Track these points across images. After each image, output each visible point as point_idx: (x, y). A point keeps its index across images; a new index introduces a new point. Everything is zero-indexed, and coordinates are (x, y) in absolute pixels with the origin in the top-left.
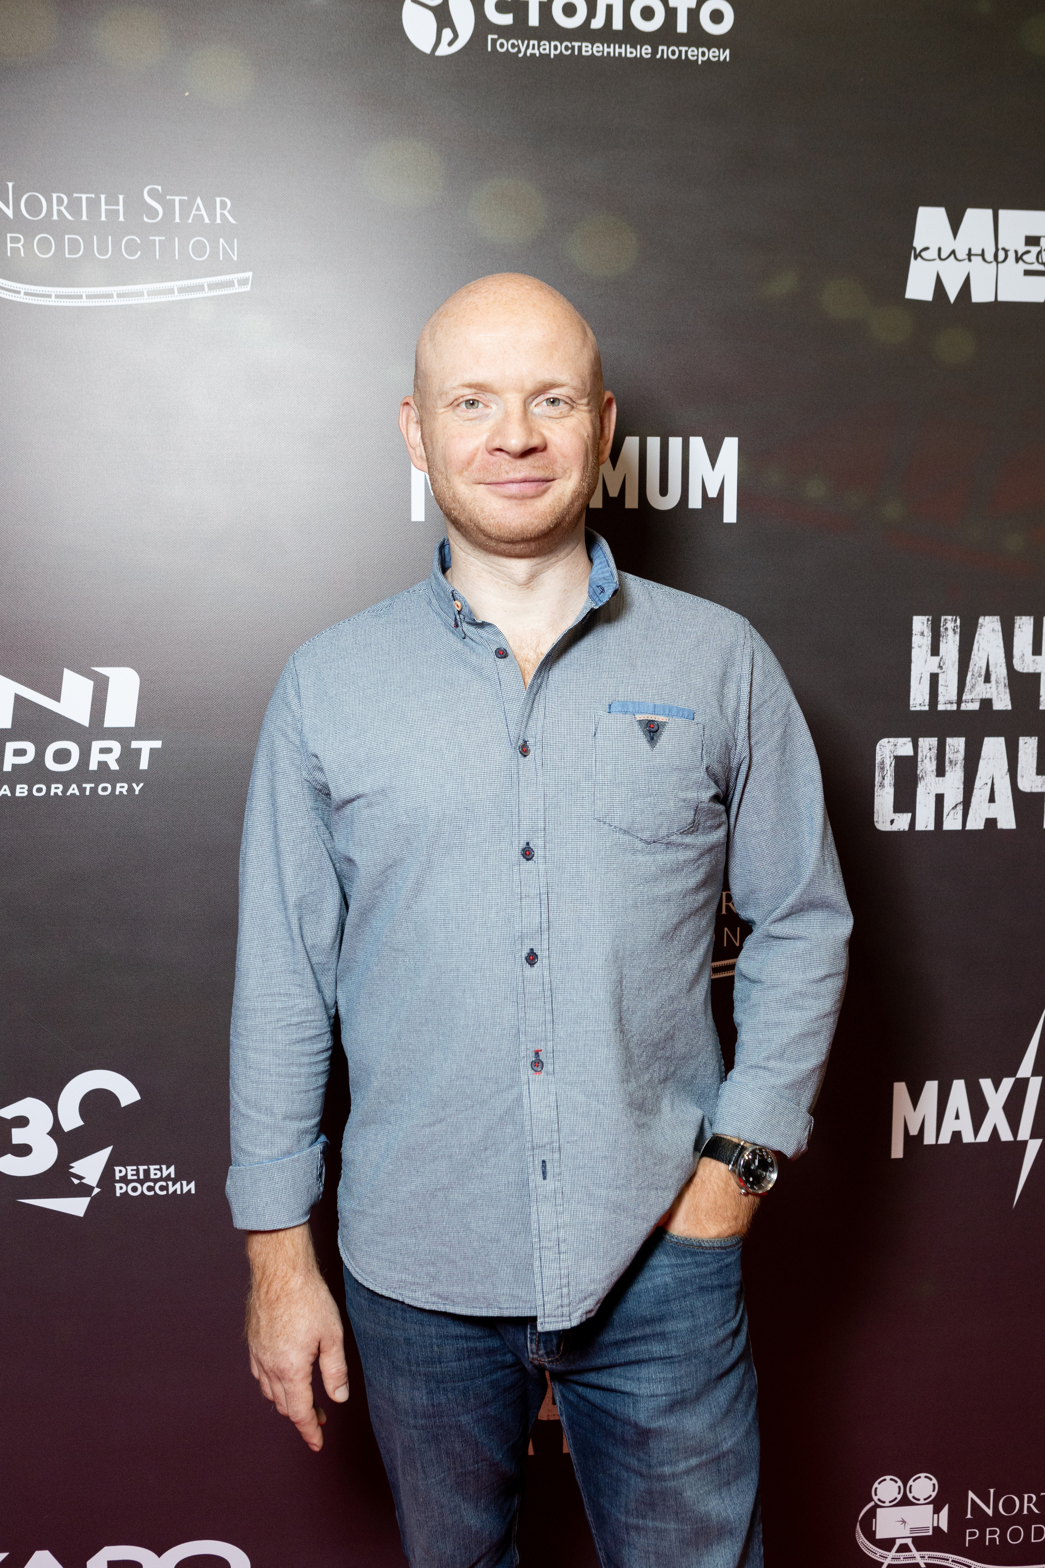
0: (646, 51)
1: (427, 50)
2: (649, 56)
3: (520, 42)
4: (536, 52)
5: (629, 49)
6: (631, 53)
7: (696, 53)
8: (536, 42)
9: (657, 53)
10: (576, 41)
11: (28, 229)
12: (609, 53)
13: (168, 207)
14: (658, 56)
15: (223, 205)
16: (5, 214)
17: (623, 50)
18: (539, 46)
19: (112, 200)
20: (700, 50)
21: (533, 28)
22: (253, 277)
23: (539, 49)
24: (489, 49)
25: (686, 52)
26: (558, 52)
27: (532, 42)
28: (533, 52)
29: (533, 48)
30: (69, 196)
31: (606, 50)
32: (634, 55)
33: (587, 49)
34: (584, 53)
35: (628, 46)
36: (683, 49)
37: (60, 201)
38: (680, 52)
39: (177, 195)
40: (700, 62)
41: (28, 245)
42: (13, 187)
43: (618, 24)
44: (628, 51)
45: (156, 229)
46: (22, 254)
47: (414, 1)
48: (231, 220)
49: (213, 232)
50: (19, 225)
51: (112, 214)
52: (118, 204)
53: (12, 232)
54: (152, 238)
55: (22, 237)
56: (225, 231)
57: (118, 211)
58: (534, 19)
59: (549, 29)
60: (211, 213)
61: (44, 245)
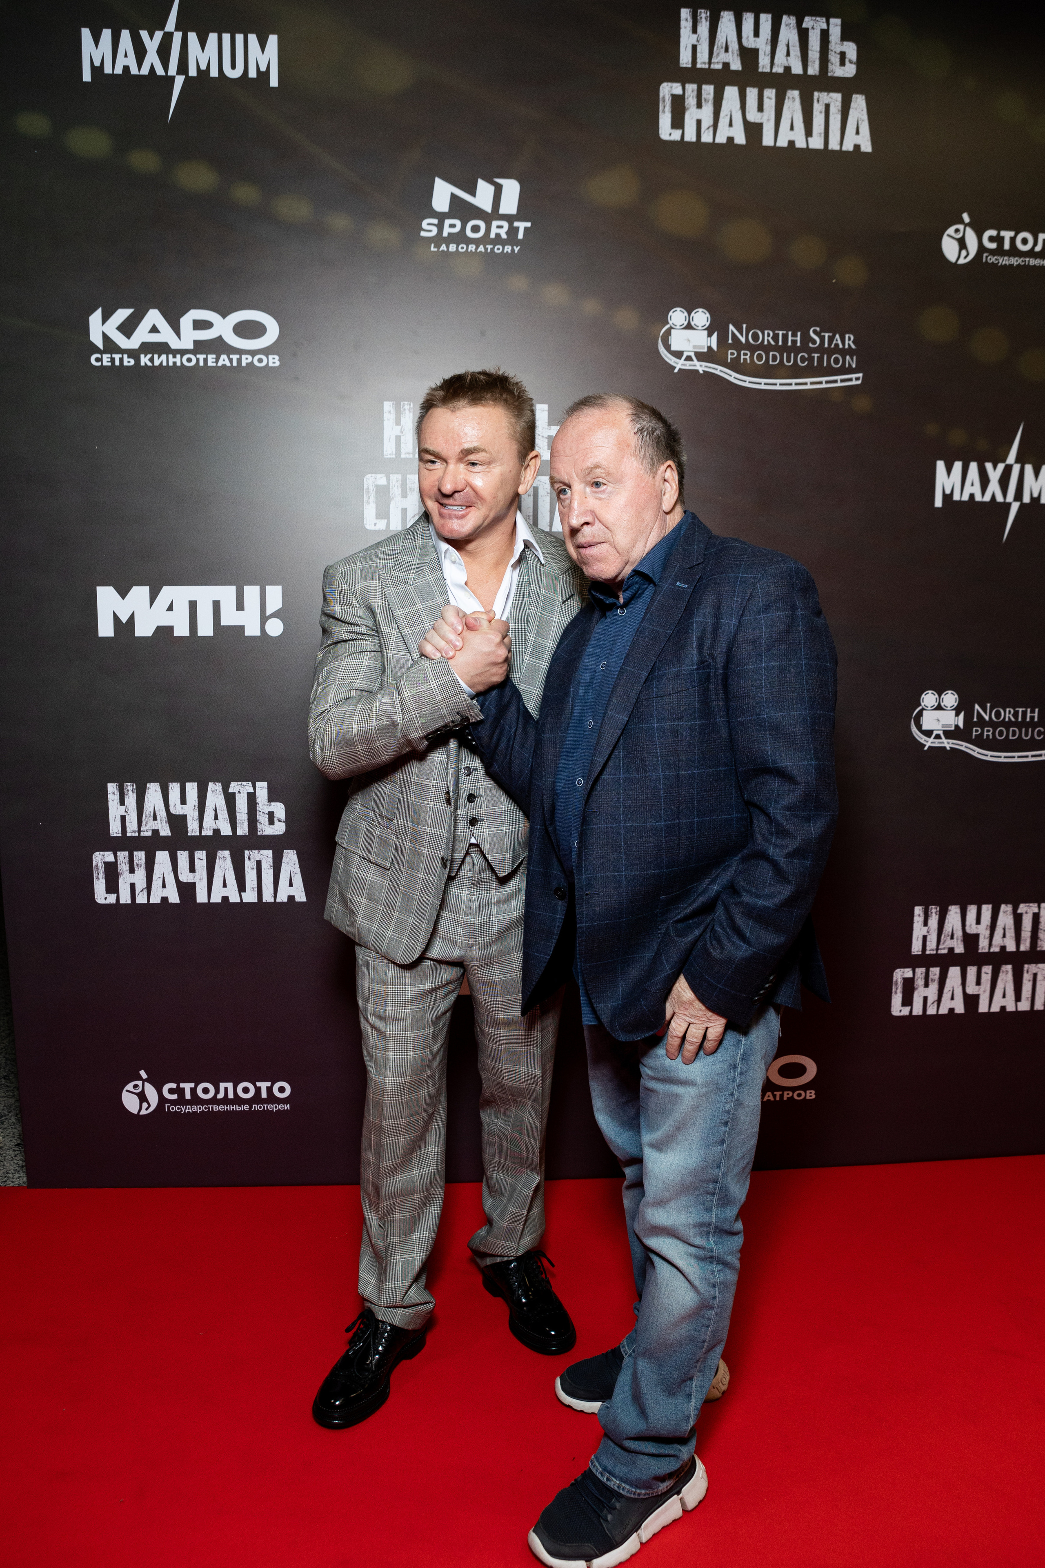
1: (955, 260)
3: (999, 257)
4: (1006, 263)
8: (1007, 258)
10: (1027, 257)
11: (752, 348)
13: (822, 339)
15: (850, 339)
16: (740, 341)
18: (1009, 260)
19: (795, 335)
21: (1007, 250)
24: (984, 261)
26: (1018, 263)
27: (1005, 258)
29: (1006, 261)
30: (773, 331)
31: (1042, 262)
33: (1033, 262)
34: (1029, 264)
39: (827, 333)
41: (751, 357)
42: (747, 327)
45: (815, 350)
46: (748, 361)
47: (948, 235)
48: (853, 346)
49: (844, 352)
50: (748, 346)
51: (794, 342)
52: (797, 336)
53: (744, 350)
54: (813, 355)
55: (748, 353)
56: (850, 352)
57: (797, 340)
58: (1007, 246)
59: (1014, 251)
60: (843, 343)
61: (760, 357)
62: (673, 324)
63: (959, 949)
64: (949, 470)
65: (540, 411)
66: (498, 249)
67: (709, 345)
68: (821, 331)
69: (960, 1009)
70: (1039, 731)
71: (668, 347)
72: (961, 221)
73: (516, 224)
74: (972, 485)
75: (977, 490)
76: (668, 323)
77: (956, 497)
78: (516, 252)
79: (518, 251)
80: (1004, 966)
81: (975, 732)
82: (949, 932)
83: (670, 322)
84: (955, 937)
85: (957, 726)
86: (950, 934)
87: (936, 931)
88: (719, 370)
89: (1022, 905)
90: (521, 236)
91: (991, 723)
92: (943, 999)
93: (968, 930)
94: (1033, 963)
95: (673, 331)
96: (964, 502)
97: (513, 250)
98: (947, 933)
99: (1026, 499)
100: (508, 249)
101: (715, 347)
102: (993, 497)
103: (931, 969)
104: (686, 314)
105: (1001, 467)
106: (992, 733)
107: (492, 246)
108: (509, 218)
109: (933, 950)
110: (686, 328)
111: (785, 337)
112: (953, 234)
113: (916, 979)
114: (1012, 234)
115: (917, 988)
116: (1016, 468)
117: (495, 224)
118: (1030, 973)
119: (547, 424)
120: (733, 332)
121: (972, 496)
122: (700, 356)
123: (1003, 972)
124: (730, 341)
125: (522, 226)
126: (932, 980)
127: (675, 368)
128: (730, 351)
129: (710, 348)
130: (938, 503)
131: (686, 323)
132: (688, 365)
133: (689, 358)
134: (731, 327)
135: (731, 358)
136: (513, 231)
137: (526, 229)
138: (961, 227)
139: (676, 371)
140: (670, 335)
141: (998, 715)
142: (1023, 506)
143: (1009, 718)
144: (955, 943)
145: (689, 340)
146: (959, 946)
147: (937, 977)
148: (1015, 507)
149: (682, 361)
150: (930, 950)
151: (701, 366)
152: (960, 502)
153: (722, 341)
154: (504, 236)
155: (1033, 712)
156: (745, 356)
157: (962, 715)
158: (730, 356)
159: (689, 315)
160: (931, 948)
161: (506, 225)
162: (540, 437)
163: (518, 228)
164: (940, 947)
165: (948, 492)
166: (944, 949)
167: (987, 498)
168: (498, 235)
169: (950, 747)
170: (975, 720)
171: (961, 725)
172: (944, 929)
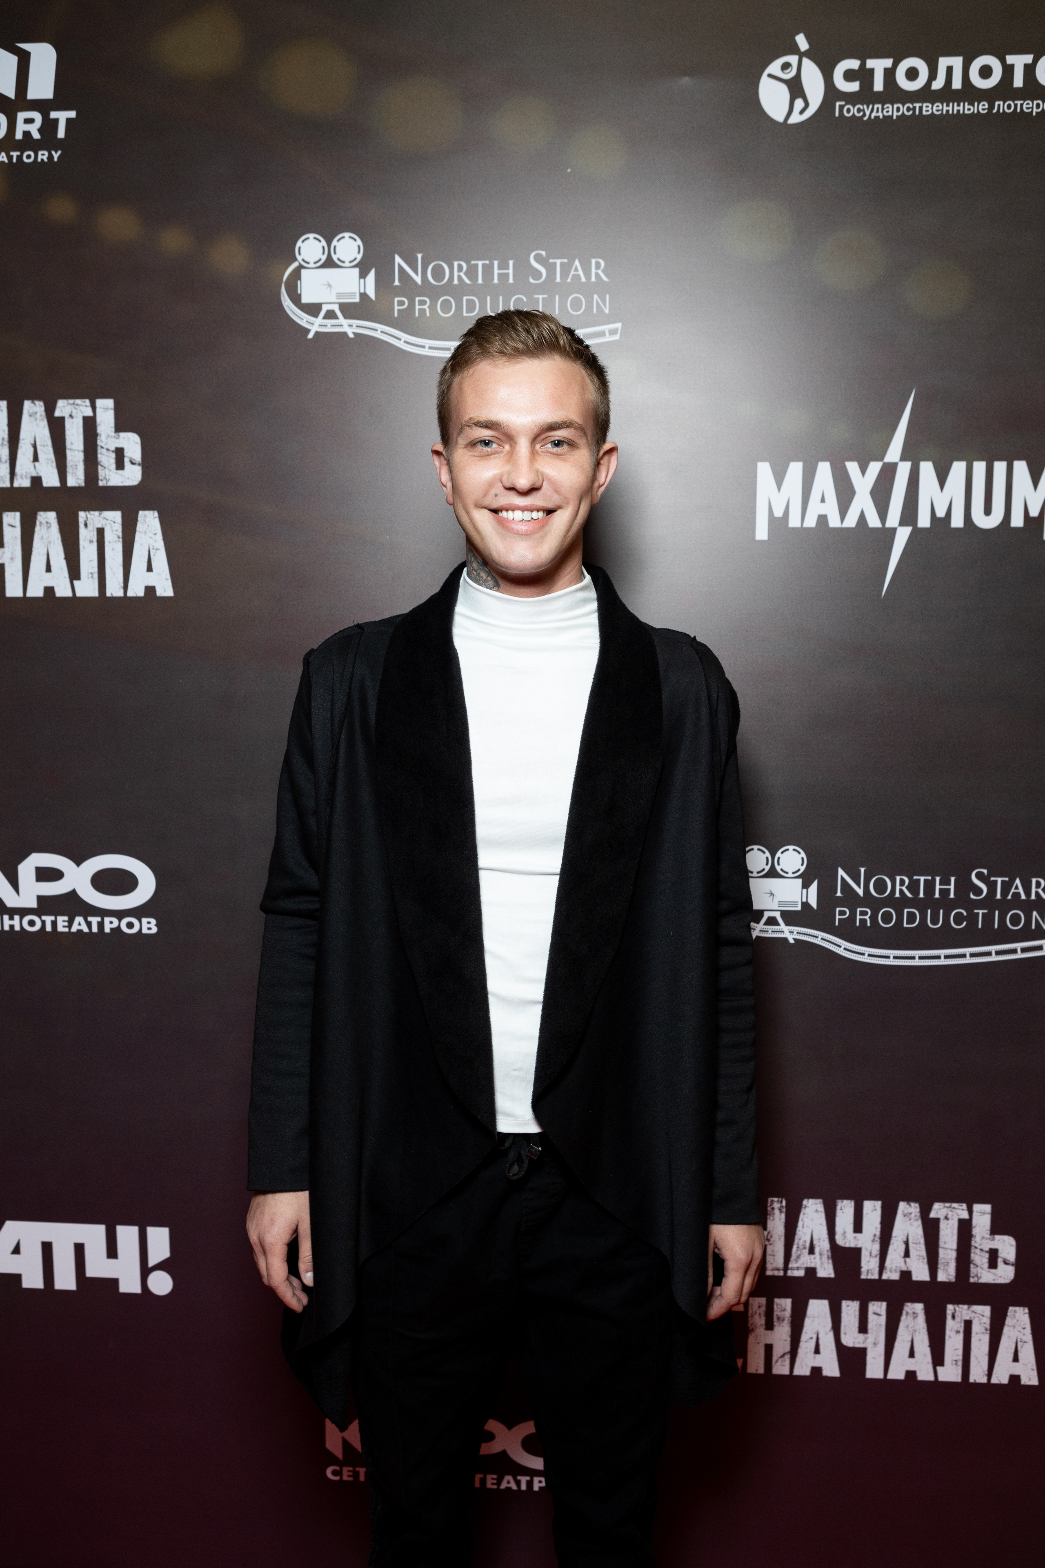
0: (982, 107)
1: (780, 118)
2: (986, 111)
3: (865, 106)
4: (880, 115)
5: (967, 107)
6: (969, 109)
7: (1031, 105)
8: (880, 106)
9: (994, 109)
10: (917, 102)
11: (432, 292)
12: (948, 111)
13: (551, 269)
14: (995, 111)
15: (598, 266)
16: (414, 281)
17: (961, 108)
18: (883, 109)
19: (503, 266)
20: (1035, 102)
21: (879, 93)
22: (622, 328)
23: (882, 112)
24: (837, 114)
25: (1022, 105)
26: (900, 113)
27: (876, 106)
28: (877, 115)
29: (878, 111)
30: (468, 263)
31: (945, 108)
32: (971, 111)
33: (928, 109)
34: (924, 113)
35: (966, 104)
36: (1019, 103)
37: (460, 268)
38: (1016, 105)
39: (558, 258)
40: (1034, 114)
41: (433, 307)
42: (422, 258)
43: (957, 84)
44: (966, 108)
45: (540, 289)
46: (428, 314)
47: (770, 76)
48: (605, 278)
49: (588, 289)
50: (426, 289)
51: (503, 277)
52: (508, 269)
53: (419, 296)
54: (536, 296)
55: (427, 300)
56: (599, 287)
57: (508, 274)
58: (878, 85)
59: (893, 93)
60: (588, 274)
61: (446, 306)
62: (303, 260)
63: (826, 1270)
64: (779, 478)
65: (102, 410)
66: (28, 157)
67: (362, 291)
68: (549, 256)
69: (831, 1368)
70: (958, 915)
71: (296, 298)
72: (794, 49)
73: (53, 115)
74: (823, 500)
75: (831, 510)
76: (295, 259)
77: (794, 522)
78: (56, 159)
79: (59, 158)
80: (909, 1304)
81: (840, 914)
82: (805, 1241)
83: (299, 258)
84: (817, 1250)
85: (806, 905)
86: (808, 1245)
87: (783, 1239)
88: (378, 331)
89: (937, 1206)
90: (61, 134)
91: (867, 899)
92: (801, 1351)
93: (840, 1241)
94: (964, 1303)
95: (303, 271)
96: (809, 529)
97: (51, 157)
98: (801, 1243)
99: (924, 521)
100: (43, 156)
101: (371, 293)
102: (862, 517)
103: (777, 1301)
104: (324, 243)
105: (875, 468)
106: (869, 917)
107: (18, 153)
108: (42, 106)
109: (778, 1269)
110: (322, 267)
111: (488, 270)
112: (778, 72)
113: (750, 1314)
114: (888, 63)
115: (753, 1330)
116: (904, 470)
117: (21, 116)
118: (958, 1319)
119: (113, 430)
120: (399, 265)
121: (822, 519)
122: (349, 311)
123: (907, 1314)
124: (397, 283)
125: (62, 116)
126: (779, 1318)
127: (308, 331)
128: (396, 299)
129: (364, 296)
130: (762, 533)
131: (324, 258)
132: (329, 326)
133: (330, 315)
134: (398, 260)
135: (398, 310)
136: (49, 126)
137: (69, 121)
138: (793, 59)
139: (310, 336)
140: (300, 279)
141: (880, 886)
142: (917, 532)
143: (901, 891)
144: (818, 1260)
145: (329, 286)
146: (825, 1265)
147: (788, 1313)
148: (903, 535)
149: (320, 320)
150: (773, 1270)
151: (351, 326)
152: (802, 530)
153: (382, 283)
154: (36, 135)
155: (945, 881)
156: (422, 306)
157: (814, 887)
158: (396, 308)
159: (329, 244)
160: (774, 1265)
161: (37, 116)
162: (104, 451)
163: (56, 121)
164: (790, 1266)
165: (778, 513)
166: (798, 1269)
167: (851, 521)
168: (27, 134)
169: (794, 939)
170: (839, 894)
171: (813, 902)
172: (797, 1237)
